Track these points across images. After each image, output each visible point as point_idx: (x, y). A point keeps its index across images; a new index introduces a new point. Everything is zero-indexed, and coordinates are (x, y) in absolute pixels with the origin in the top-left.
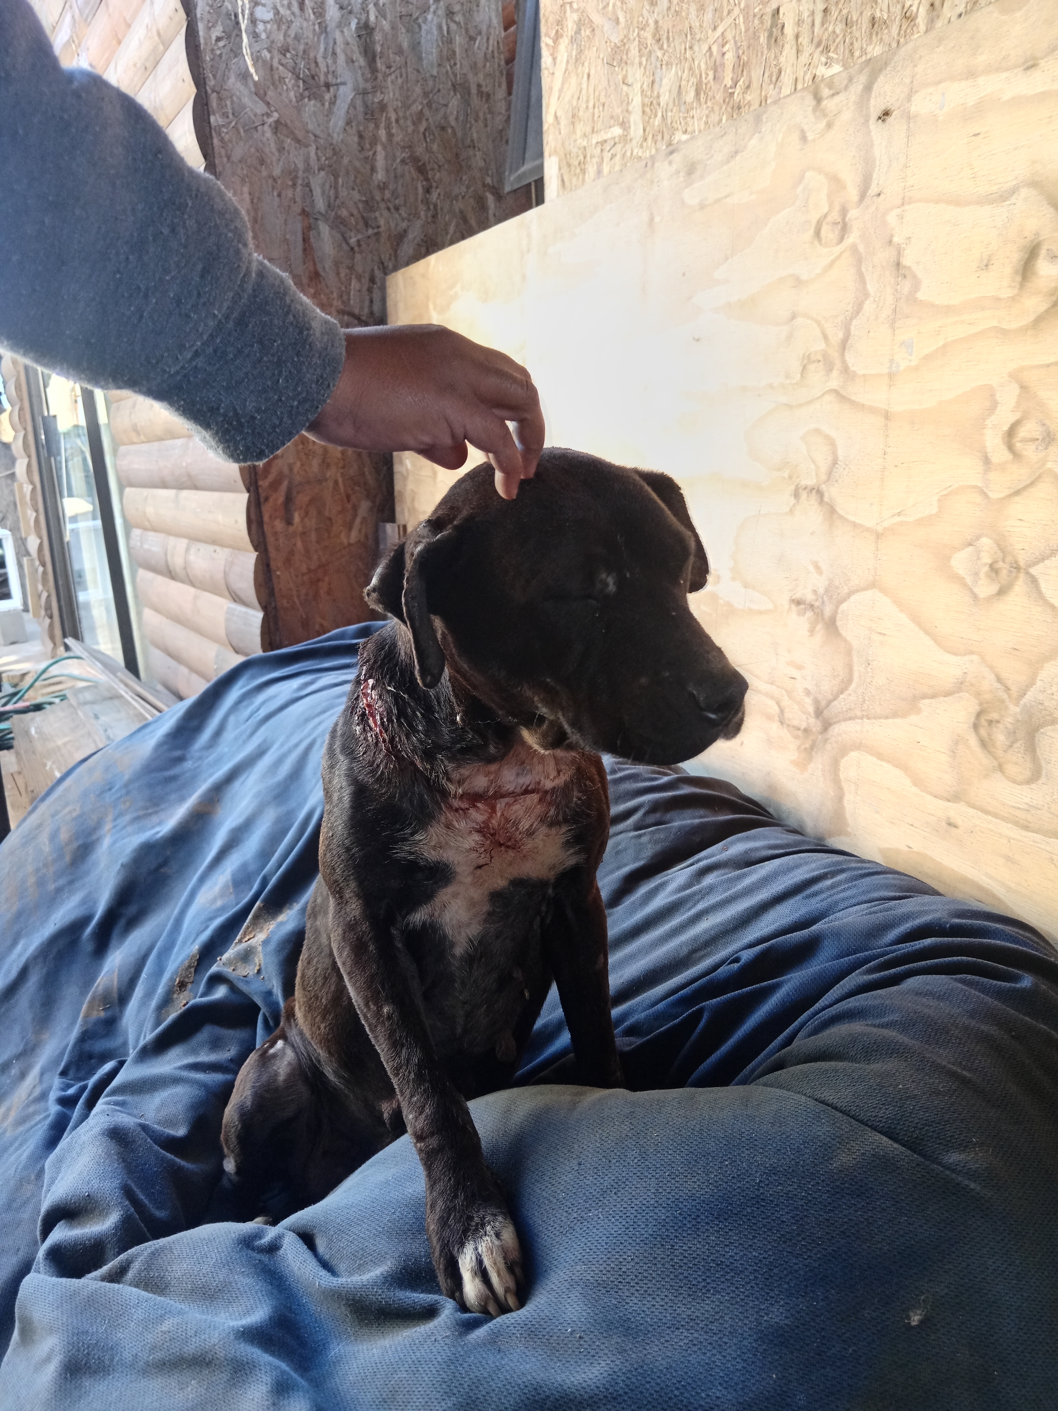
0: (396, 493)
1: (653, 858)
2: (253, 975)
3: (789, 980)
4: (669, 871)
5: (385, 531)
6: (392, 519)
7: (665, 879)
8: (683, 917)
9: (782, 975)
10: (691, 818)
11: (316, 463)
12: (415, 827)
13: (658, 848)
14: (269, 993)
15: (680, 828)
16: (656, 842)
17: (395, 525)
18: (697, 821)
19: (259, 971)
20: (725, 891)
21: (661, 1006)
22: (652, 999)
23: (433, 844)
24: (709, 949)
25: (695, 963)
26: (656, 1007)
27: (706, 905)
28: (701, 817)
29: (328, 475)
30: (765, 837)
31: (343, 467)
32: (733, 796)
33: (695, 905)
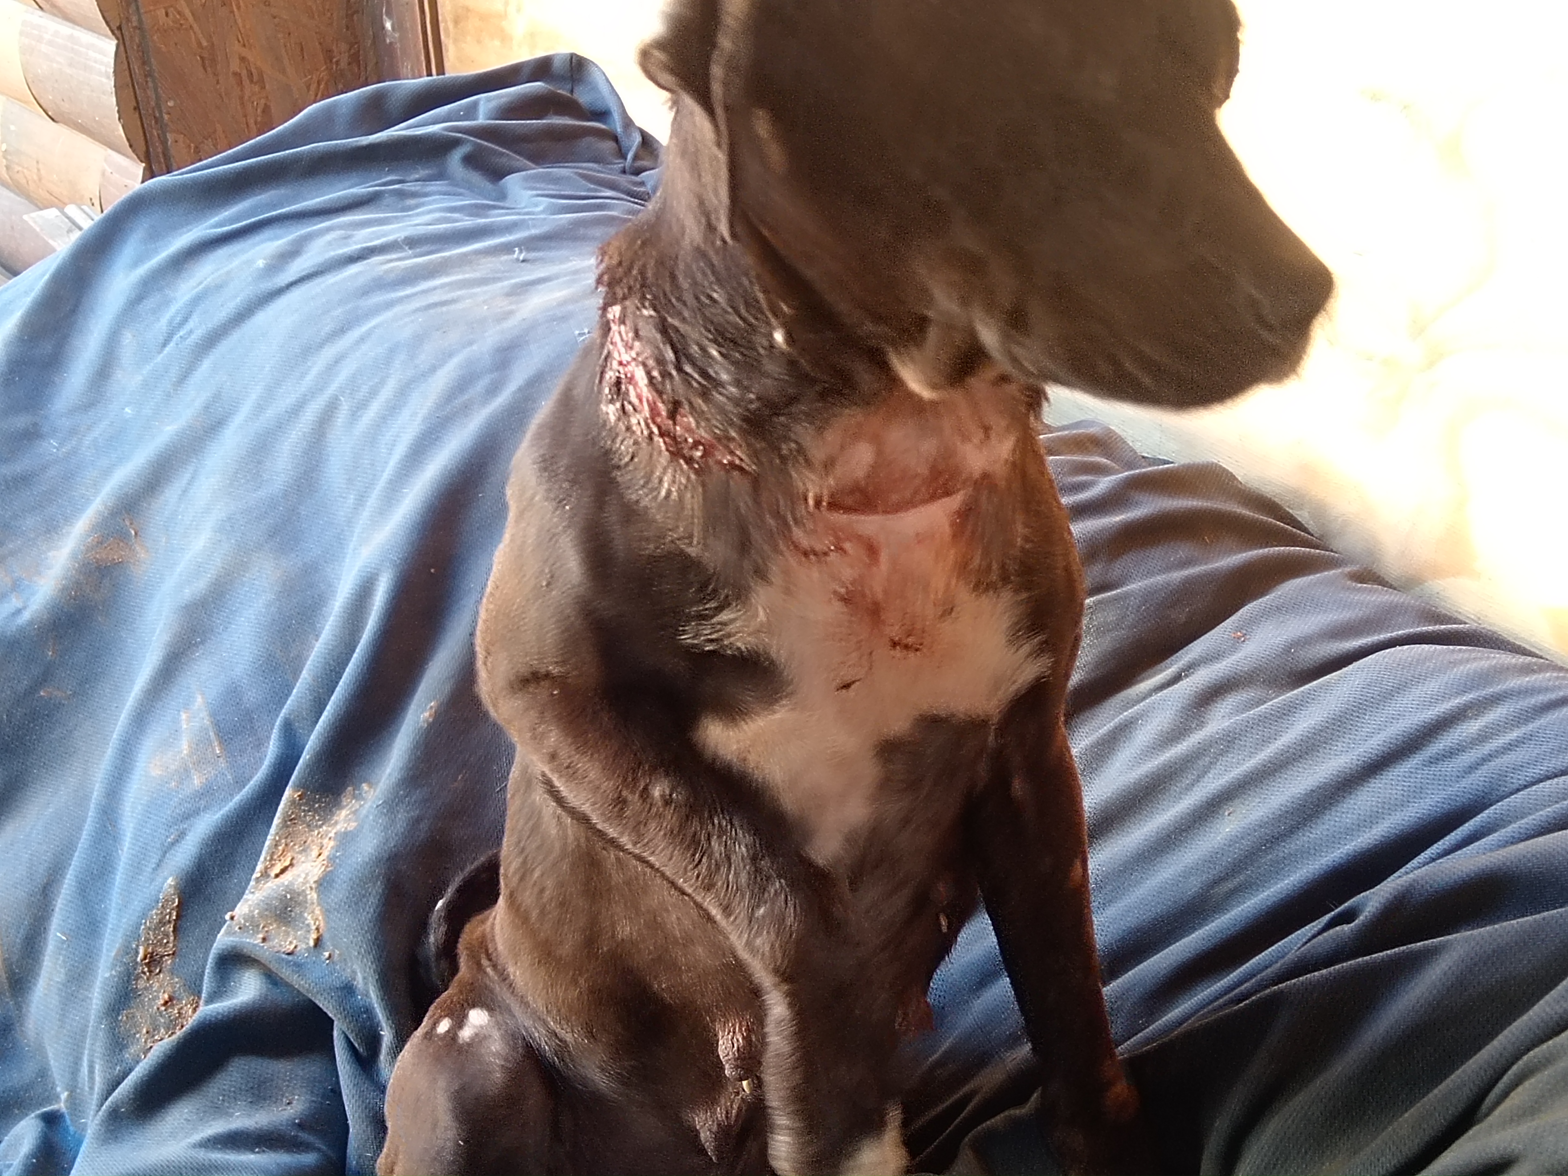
2: (308, 950)
8: (1179, 808)
14: (348, 989)
15: (1144, 597)
18: (1176, 576)
19: (318, 942)
20: (1257, 750)
24: (1243, 877)
27: (1223, 782)
30: (1316, 605)
33: (1201, 779)
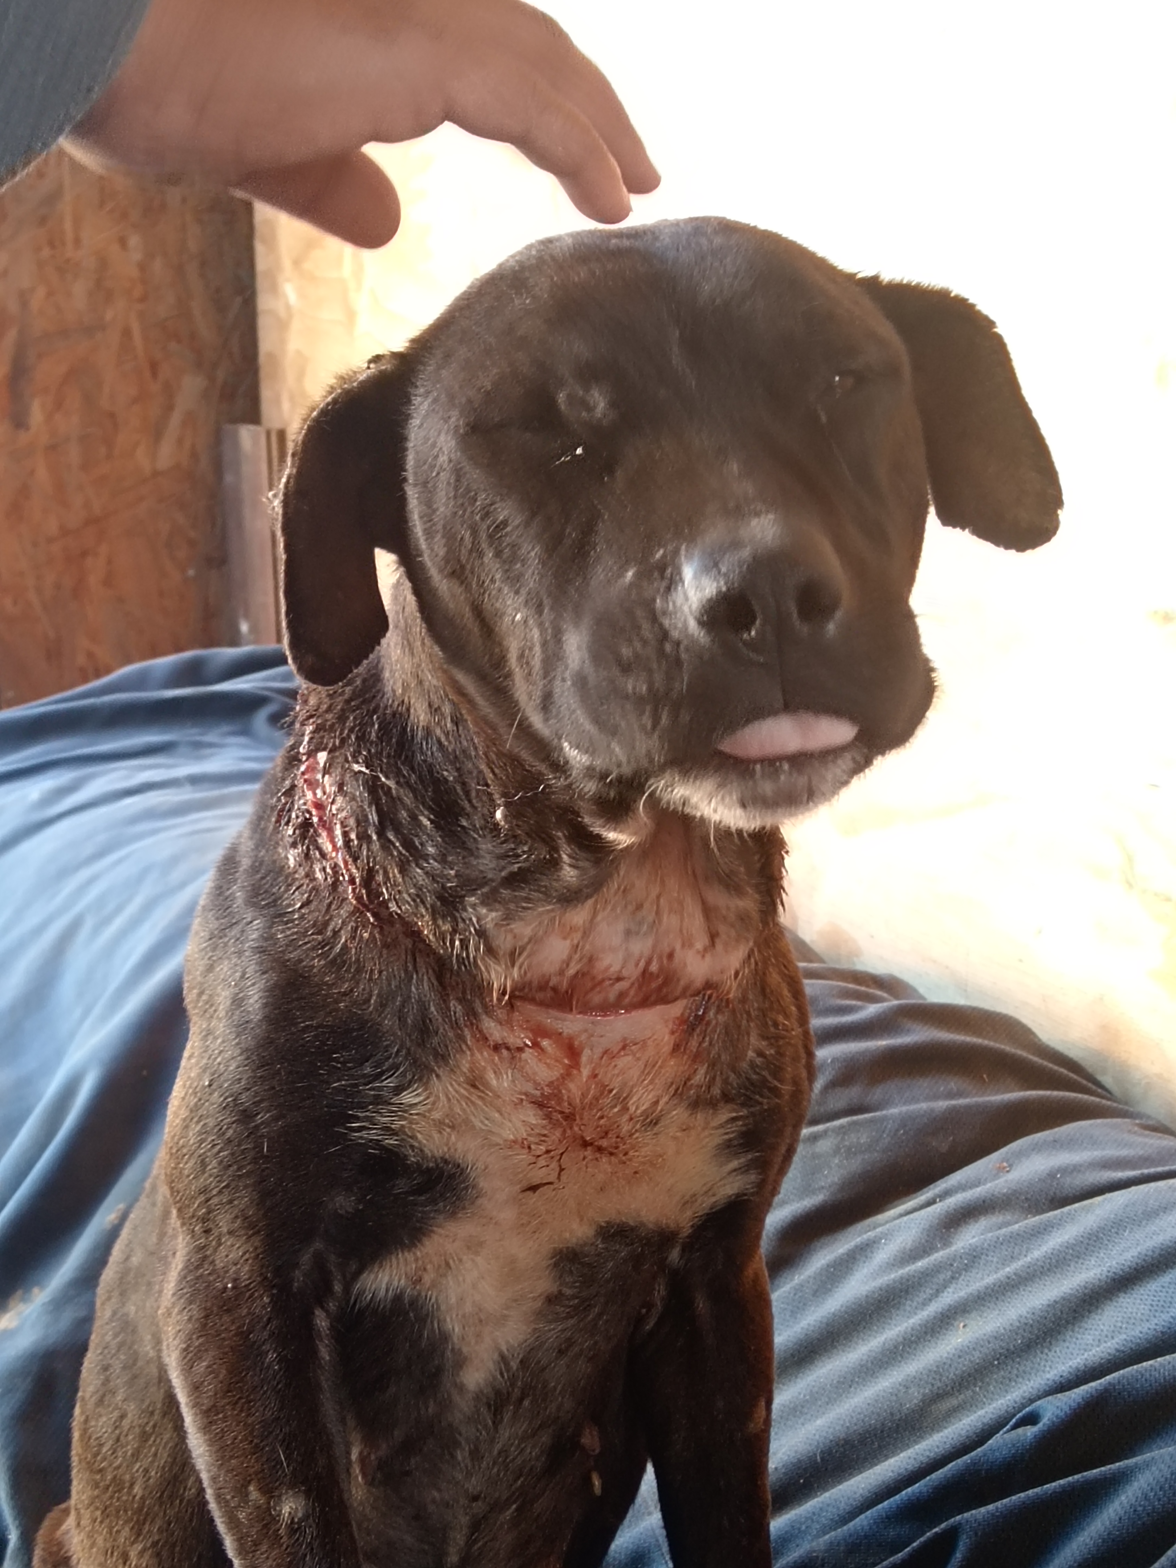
0: (262, 359)
1: (844, 1186)
3: (1147, 1465)
4: (880, 1218)
5: (236, 444)
6: (253, 415)
7: (871, 1234)
8: (912, 1321)
9: (1131, 1452)
10: (928, 1099)
11: (80, 289)
12: (404, 1074)
13: (855, 1165)
15: (904, 1121)
16: (850, 1152)
17: (260, 430)
18: (942, 1104)
20: (1004, 1263)
21: (862, 1521)
22: (842, 1506)
23: (436, 1115)
24: (969, 1393)
25: (937, 1425)
26: (851, 1524)
27: (962, 1294)
28: (950, 1095)
29: (109, 315)
30: (1094, 1143)
31: (143, 299)
32: (1024, 1047)
33: (938, 1293)
